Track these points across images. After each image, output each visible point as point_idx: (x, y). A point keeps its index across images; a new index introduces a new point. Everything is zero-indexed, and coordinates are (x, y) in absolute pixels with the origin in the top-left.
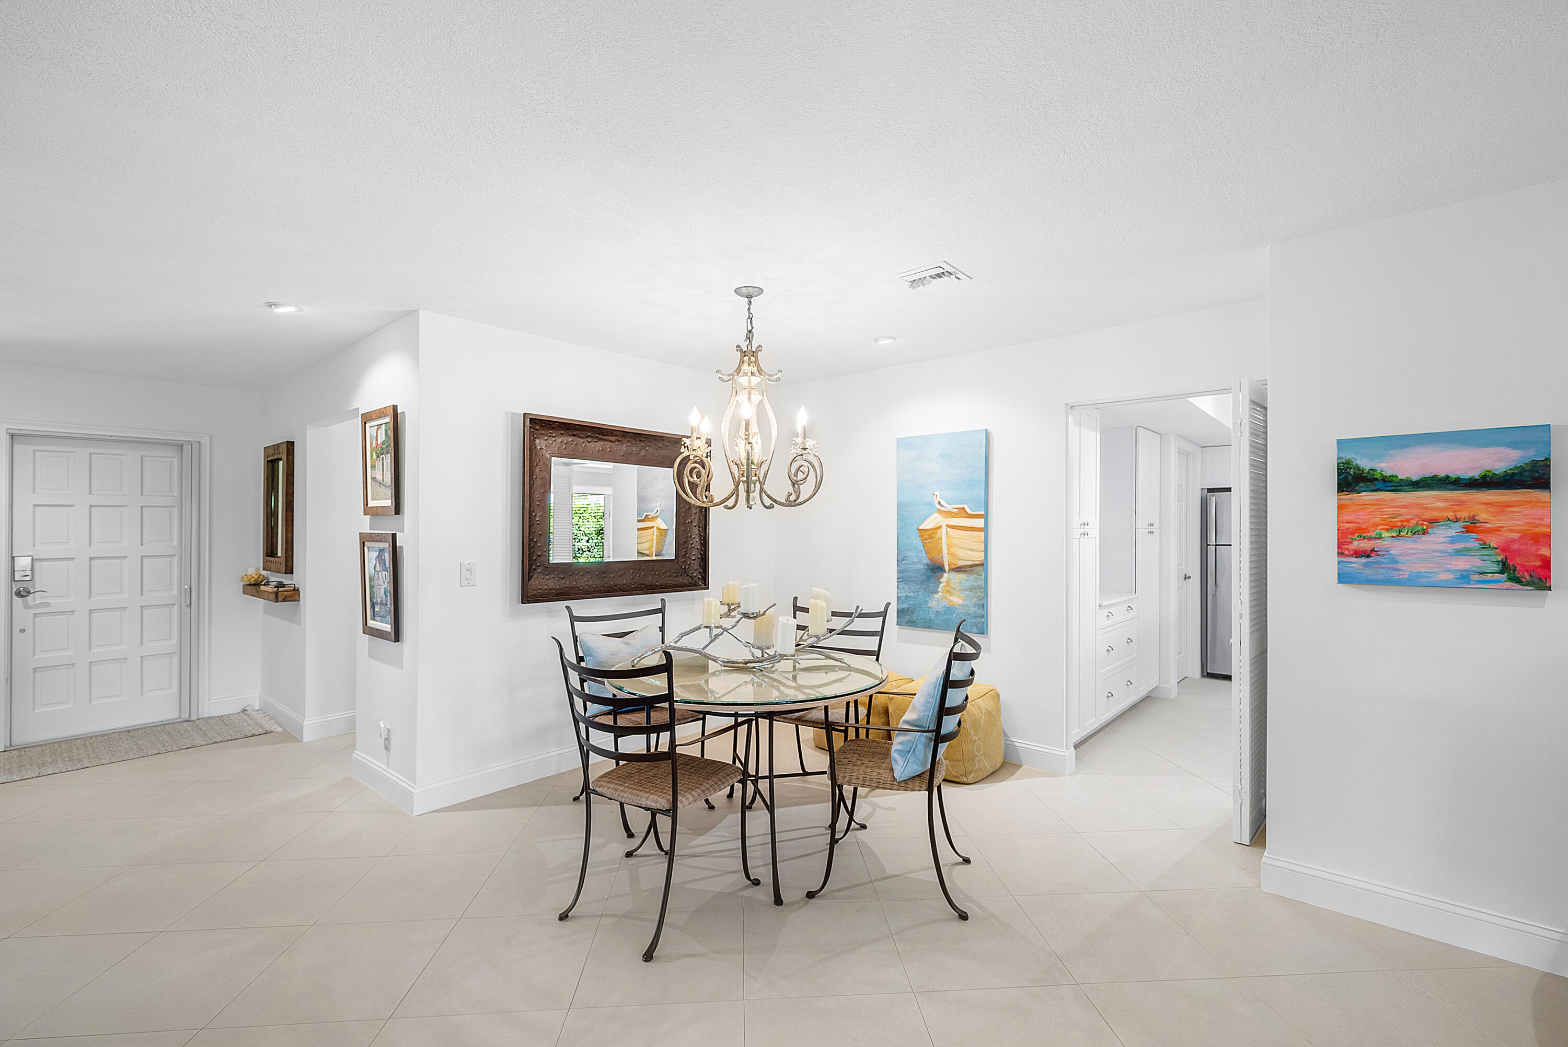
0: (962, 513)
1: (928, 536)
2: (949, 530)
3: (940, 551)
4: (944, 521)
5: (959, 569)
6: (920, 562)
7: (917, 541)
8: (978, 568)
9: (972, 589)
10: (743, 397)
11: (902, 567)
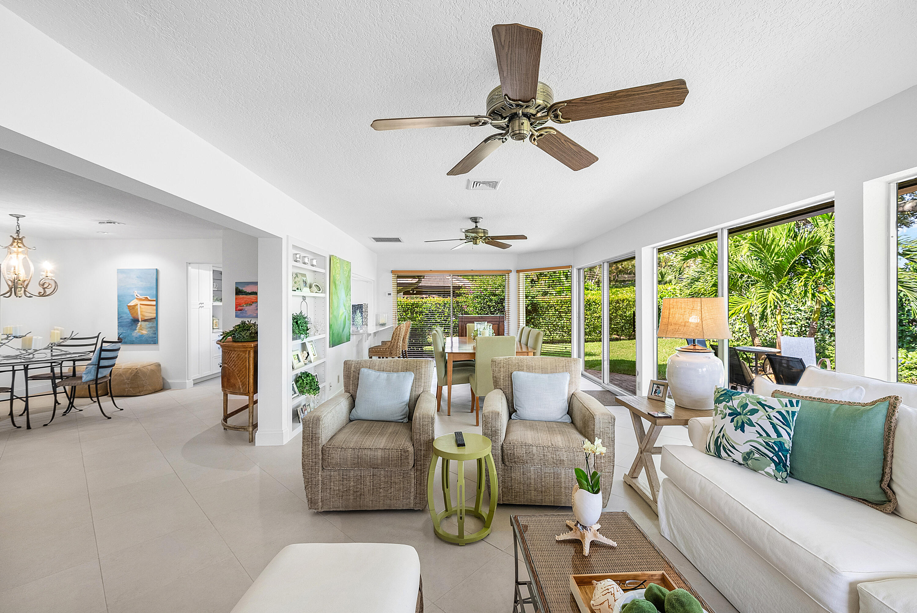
0: (146, 299)
1: (132, 308)
2: (141, 306)
3: (137, 314)
4: (139, 303)
5: (145, 321)
6: (128, 319)
7: (127, 311)
8: (155, 320)
9: (151, 328)
10: (14, 255)
11: (120, 321)
